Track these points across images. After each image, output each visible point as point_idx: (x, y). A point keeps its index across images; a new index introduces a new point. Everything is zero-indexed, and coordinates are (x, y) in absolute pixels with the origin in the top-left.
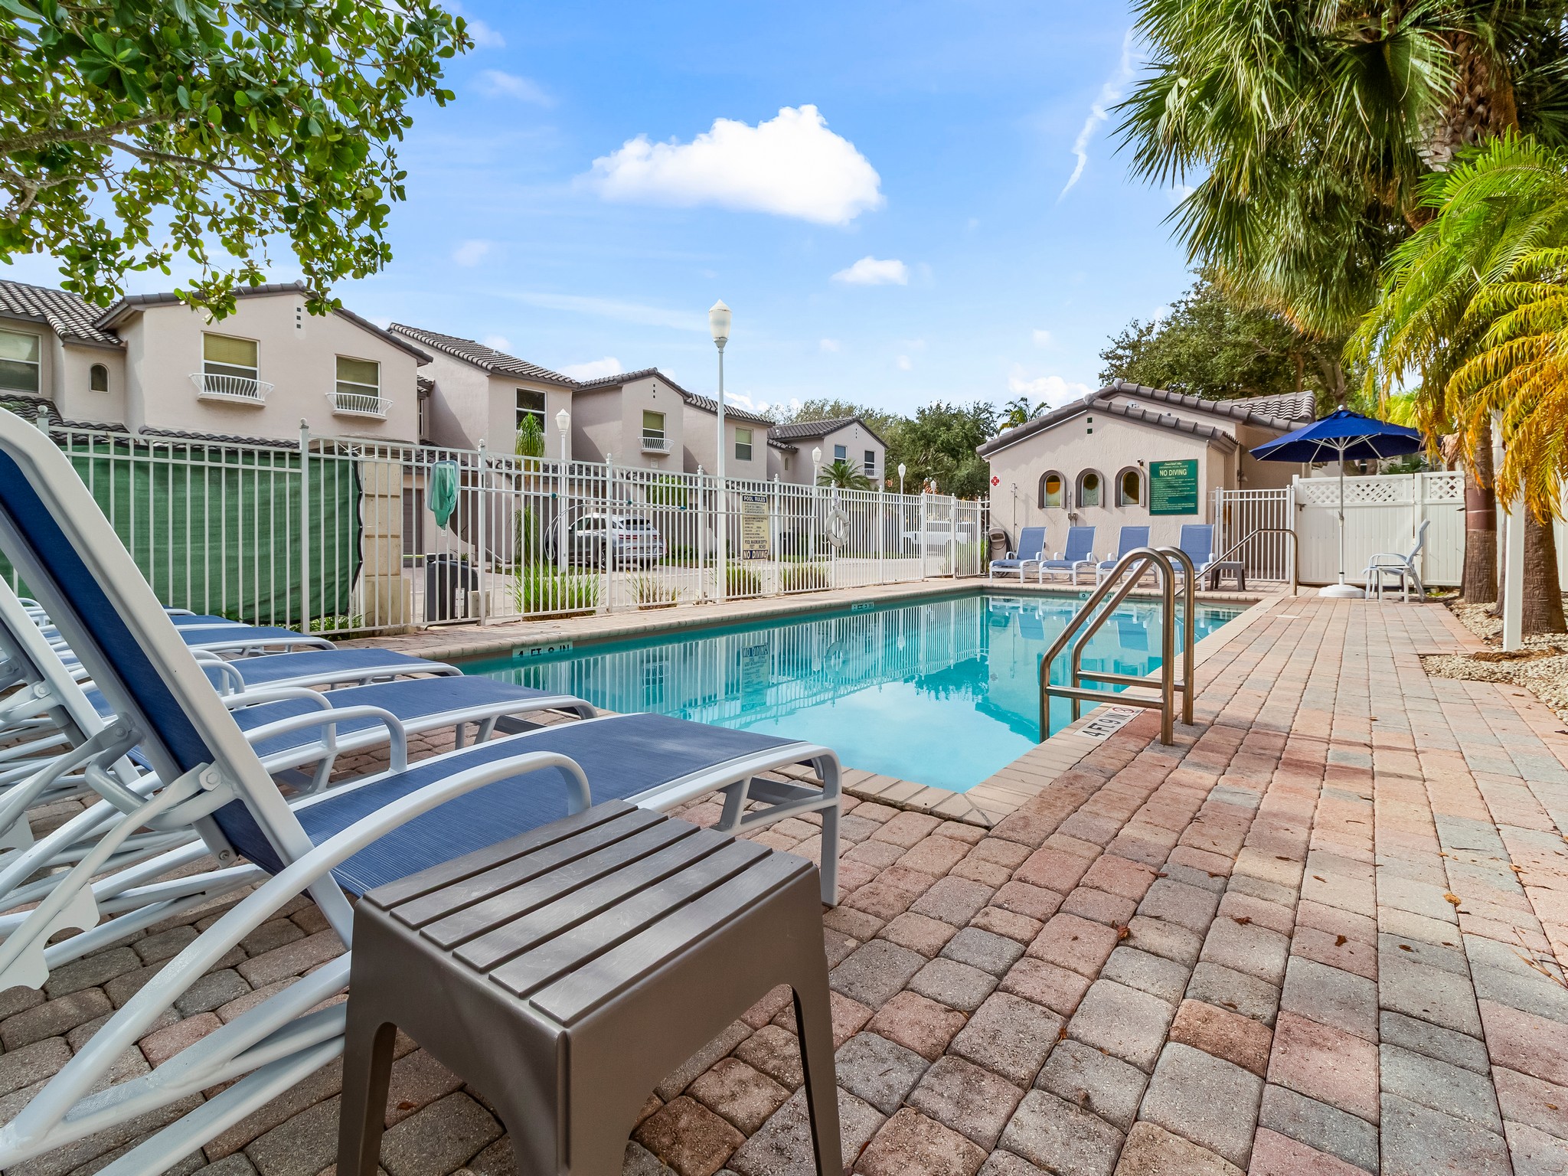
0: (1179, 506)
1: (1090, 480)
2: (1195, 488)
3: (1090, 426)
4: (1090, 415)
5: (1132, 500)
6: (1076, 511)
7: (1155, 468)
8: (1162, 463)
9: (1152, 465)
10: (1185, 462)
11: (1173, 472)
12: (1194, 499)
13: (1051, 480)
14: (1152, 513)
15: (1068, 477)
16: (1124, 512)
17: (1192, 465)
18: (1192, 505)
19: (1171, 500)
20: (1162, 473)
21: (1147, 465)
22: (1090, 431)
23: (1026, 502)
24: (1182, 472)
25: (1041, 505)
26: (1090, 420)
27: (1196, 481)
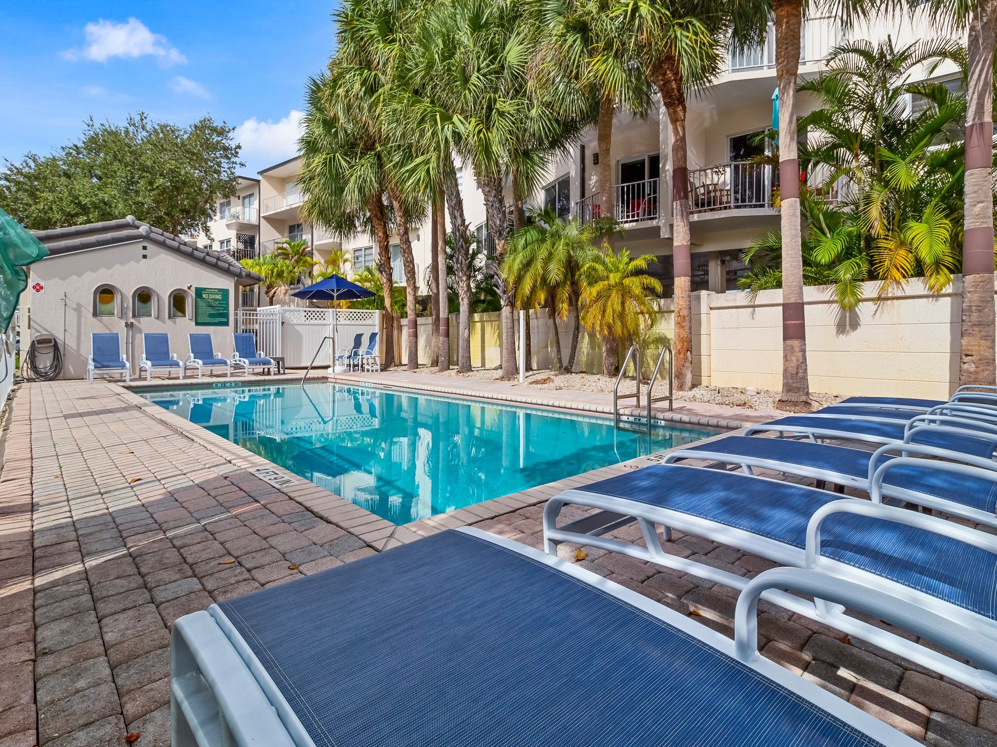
0: (217, 320)
1: (144, 296)
2: (227, 308)
3: (145, 252)
4: (145, 244)
5: (179, 314)
6: (132, 320)
7: (199, 292)
8: (205, 289)
9: (197, 290)
10: (220, 290)
11: (212, 296)
12: (227, 316)
13: (106, 292)
14: (197, 324)
15: (124, 291)
16: (175, 323)
17: (225, 292)
18: (225, 320)
19: (211, 316)
20: (204, 296)
21: (193, 289)
22: (145, 257)
23: (78, 309)
24: (219, 297)
25: (95, 314)
26: (145, 248)
27: (228, 304)
